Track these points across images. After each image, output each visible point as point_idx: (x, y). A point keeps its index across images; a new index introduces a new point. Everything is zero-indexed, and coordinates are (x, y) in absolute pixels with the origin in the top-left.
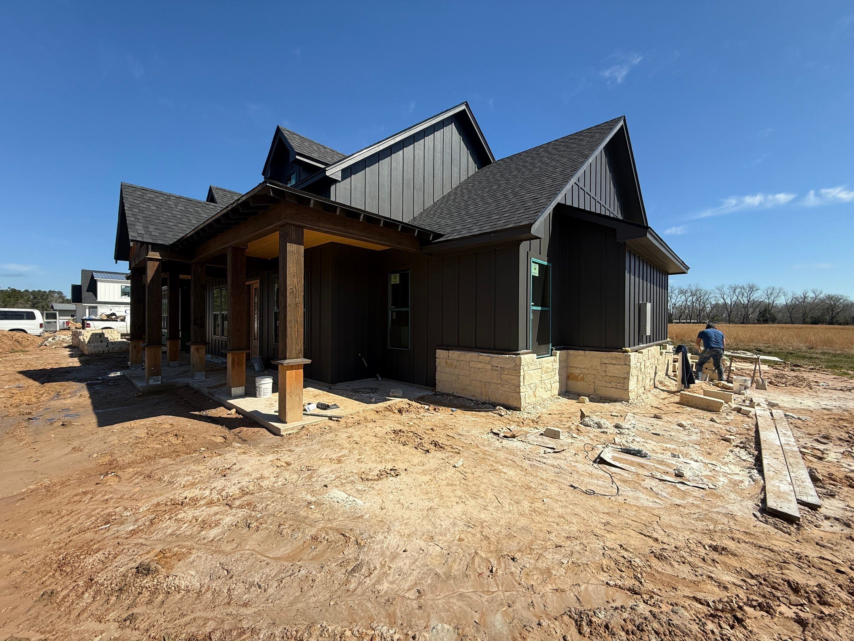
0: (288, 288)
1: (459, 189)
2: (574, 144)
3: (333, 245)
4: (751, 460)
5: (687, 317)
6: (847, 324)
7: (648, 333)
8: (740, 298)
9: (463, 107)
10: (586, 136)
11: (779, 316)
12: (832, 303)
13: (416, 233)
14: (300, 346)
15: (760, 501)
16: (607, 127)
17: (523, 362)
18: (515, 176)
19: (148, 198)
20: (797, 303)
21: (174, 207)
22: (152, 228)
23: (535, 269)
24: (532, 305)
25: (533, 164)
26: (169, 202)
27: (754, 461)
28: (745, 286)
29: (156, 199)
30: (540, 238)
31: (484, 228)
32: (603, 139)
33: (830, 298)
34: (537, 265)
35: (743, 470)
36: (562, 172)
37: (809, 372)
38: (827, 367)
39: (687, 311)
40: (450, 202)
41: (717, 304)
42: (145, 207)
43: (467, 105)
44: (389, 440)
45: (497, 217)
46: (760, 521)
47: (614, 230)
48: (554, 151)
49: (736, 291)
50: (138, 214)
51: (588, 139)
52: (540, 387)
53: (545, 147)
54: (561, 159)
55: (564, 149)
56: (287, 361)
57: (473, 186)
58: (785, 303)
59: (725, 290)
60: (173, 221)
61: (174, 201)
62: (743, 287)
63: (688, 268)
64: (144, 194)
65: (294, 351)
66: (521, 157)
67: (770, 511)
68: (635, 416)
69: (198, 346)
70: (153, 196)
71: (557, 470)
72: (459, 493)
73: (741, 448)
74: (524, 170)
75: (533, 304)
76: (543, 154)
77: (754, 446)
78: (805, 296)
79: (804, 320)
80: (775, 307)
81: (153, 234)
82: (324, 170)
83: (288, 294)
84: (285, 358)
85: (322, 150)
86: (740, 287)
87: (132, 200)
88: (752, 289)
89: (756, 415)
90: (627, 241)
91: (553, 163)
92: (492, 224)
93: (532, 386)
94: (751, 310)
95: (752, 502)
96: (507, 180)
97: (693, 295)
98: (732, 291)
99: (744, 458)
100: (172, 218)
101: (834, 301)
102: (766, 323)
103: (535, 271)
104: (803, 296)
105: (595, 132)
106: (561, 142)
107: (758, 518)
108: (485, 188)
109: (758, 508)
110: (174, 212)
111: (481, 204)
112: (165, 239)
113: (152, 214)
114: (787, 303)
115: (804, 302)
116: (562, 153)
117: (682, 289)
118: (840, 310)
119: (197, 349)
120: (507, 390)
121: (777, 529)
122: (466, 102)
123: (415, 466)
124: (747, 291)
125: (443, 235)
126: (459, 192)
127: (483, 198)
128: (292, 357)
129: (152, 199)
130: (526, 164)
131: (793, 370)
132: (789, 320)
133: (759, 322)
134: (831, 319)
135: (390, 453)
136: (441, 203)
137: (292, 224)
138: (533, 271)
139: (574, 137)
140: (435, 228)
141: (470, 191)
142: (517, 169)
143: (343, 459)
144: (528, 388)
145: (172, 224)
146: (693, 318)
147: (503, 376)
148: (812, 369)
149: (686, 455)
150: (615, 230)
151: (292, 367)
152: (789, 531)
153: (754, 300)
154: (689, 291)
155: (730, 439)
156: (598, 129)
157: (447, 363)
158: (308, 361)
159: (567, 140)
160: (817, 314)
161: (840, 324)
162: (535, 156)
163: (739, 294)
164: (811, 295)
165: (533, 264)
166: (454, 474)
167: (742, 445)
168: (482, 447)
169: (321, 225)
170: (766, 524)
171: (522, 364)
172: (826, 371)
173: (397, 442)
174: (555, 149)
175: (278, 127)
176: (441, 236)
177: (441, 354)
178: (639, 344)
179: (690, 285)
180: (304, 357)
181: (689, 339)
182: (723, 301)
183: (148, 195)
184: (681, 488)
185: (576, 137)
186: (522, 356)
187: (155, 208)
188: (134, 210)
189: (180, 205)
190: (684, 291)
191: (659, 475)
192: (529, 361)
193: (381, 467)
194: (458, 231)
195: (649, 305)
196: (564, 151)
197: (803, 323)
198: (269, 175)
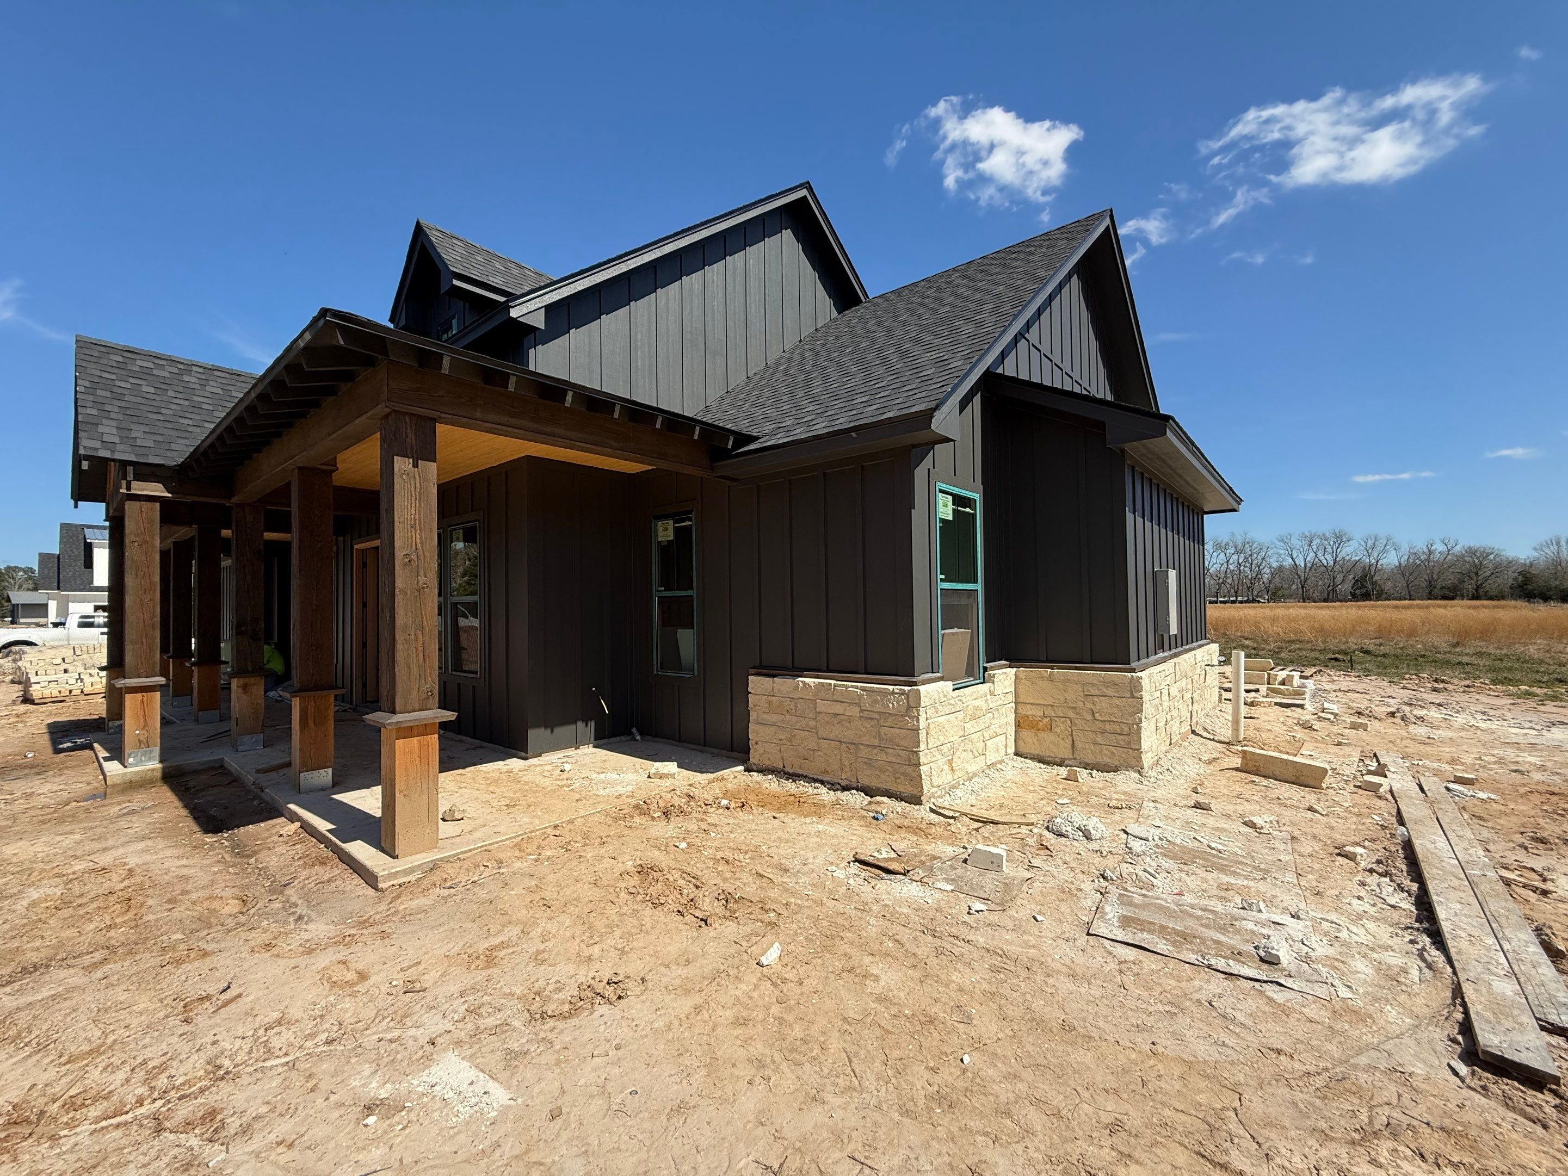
0: (399, 554)
1: (798, 351)
2: (1018, 260)
3: (531, 461)
4: (1408, 905)
5: (1229, 592)
6: (1503, 598)
7: (1174, 630)
8: (1319, 555)
9: (804, 193)
10: (1041, 247)
11: (1388, 586)
12: (1476, 561)
13: (697, 432)
14: (432, 682)
15: (1457, 1027)
16: (1080, 228)
17: (924, 701)
18: (905, 323)
19: (137, 369)
20: (1418, 562)
21: (198, 387)
22: (137, 432)
23: (946, 506)
24: (942, 580)
25: (940, 300)
26: (186, 378)
27: (1413, 909)
28: (1328, 535)
29: (155, 372)
30: (954, 441)
31: (838, 422)
32: (1074, 249)
33: (1472, 552)
34: (950, 498)
35: (1397, 935)
36: (994, 310)
37: (1464, 692)
38: (1494, 682)
39: (1229, 581)
40: (778, 375)
41: (1281, 569)
42: (129, 386)
43: (811, 190)
44: (622, 894)
45: (864, 399)
46: (1469, 1087)
47: (1102, 425)
48: (980, 276)
49: (1314, 543)
50: (108, 401)
51: (1044, 250)
52: (961, 749)
53: (964, 270)
54: (993, 287)
55: (998, 270)
56: (397, 718)
57: (823, 345)
58: (1397, 564)
59: (1295, 542)
60: (193, 416)
61: (199, 376)
62: (1324, 535)
63: (1239, 501)
64: (128, 361)
65: (414, 693)
66: (917, 289)
67: (1489, 1059)
68: (1158, 805)
69: (246, 680)
70: (151, 365)
71: (997, 961)
72: (758, 1048)
73: (1381, 875)
74: (922, 310)
75: (943, 577)
76: (959, 281)
77: (1404, 867)
78: (1430, 551)
79: (1430, 593)
80: (1380, 570)
81: (139, 442)
82: (506, 307)
83: (397, 568)
84: (393, 712)
85: (515, 272)
86: (1319, 536)
87: (98, 373)
88: (1339, 539)
89: (1391, 791)
90: (1127, 447)
91: (978, 296)
92: (854, 412)
93: (945, 749)
94: (1339, 578)
95: (1438, 1030)
96: (889, 330)
97: (1238, 552)
98: (1305, 543)
99: (1392, 901)
100: (191, 410)
101: (1478, 558)
102: (1367, 600)
103: (945, 509)
104: (1426, 550)
105: (1056, 239)
106: (993, 259)
107: (1463, 1080)
108: (847, 347)
109: (1459, 1049)
110: (196, 398)
111: (835, 376)
112: (169, 454)
113: (143, 401)
114: (1400, 564)
115: (1428, 560)
116: (994, 277)
117: (1219, 541)
118: (1488, 573)
119: (245, 687)
120: (894, 759)
121: (1514, 1109)
122: (808, 183)
123: (667, 966)
124: (1332, 543)
125: (757, 438)
126: (796, 357)
127: (840, 365)
128: (411, 708)
129: (145, 370)
130: (926, 300)
131: (1435, 690)
132: (1404, 593)
133: (1354, 597)
134: (1476, 590)
135: (617, 933)
136: (762, 378)
137: (406, 413)
138: (940, 508)
139: (1018, 249)
140: (743, 426)
141: (817, 354)
142: (908, 310)
143: (501, 954)
144: (936, 753)
145: (190, 422)
146: (1239, 592)
147: (884, 730)
148: (1468, 686)
149: (1270, 902)
150: (1103, 423)
151: (408, 732)
152: (1541, 1116)
153: (1343, 559)
154: (1231, 545)
155: (1355, 855)
156: (1063, 233)
157: (770, 703)
158: (450, 716)
159: (1003, 255)
160: (1450, 579)
161: (1491, 599)
162: (943, 286)
163: (1318, 550)
164: (1439, 547)
165: (940, 494)
166: (756, 987)
167: (1380, 869)
168: (831, 903)
169: (478, 415)
170: (1485, 1096)
171: (923, 704)
172: (1494, 691)
173: (640, 898)
174: (982, 271)
175: (418, 223)
176: (755, 439)
177: (757, 684)
178: (1156, 654)
179: (1233, 534)
180: (440, 708)
181: (1239, 634)
182: (1291, 561)
183: (139, 362)
184: (1275, 996)
185: (1022, 249)
186: (921, 688)
187: (152, 390)
188: (99, 392)
189: (211, 383)
190: (1223, 544)
191: (1221, 964)
192: (936, 696)
193: (584, 976)
194: (786, 429)
195: (1172, 574)
196: (998, 274)
197: (1429, 599)
198: (402, 323)
